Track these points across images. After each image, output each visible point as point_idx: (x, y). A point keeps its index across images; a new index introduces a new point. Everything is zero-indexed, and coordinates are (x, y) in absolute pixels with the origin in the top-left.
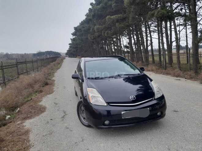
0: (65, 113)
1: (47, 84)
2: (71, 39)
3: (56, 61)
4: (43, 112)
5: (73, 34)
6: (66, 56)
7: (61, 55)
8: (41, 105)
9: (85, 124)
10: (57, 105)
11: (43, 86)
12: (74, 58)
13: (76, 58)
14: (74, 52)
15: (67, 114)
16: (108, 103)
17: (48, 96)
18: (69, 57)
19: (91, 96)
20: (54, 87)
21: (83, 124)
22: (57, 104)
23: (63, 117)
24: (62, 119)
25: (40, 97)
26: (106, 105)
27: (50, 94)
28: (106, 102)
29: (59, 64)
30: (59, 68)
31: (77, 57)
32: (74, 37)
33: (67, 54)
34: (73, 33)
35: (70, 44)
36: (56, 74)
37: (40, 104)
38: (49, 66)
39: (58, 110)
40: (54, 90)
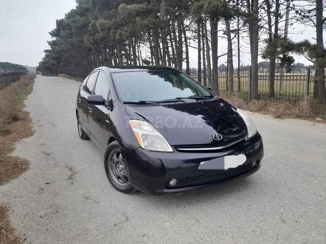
0: (71, 169)
1: (15, 119)
2: (49, 43)
3: (21, 81)
4: (25, 170)
5: (53, 34)
6: (37, 74)
7: (28, 71)
8: (17, 159)
9: (120, 188)
10: (51, 157)
11: (9, 123)
12: (52, 76)
13: (57, 76)
14: (53, 65)
15: (76, 172)
16: (176, 147)
17: (24, 140)
18: (43, 74)
19: (140, 134)
20: (31, 125)
21: (116, 188)
22: (48, 154)
23: (71, 178)
24: (70, 181)
25: (7, 142)
26: (172, 151)
27: (27, 136)
28: (171, 146)
29: (28, 85)
30: (30, 93)
31: (59, 75)
32: (54, 39)
33: (38, 69)
34: (53, 31)
35: (46, 51)
36: (26, 102)
37: (14, 154)
38: (9, 88)
39: (56, 165)
40: (34, 129)
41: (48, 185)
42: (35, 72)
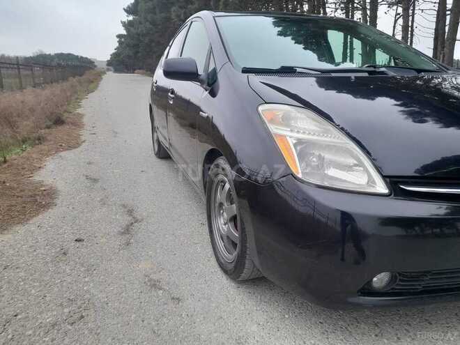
0: (130, 212)
1: (59, 122)
2: (124, 24)
3: (84, 77)
4: (46, 206)
5: (129, 11)
6: (108, 70)
7: (95, 66)
8: (41, 183)
10: (99, 185)
11: (48, 127)
12: (128, 73)
13: (133, 73)
14: (129, 57)
15: (139, 218)
17: (63, 154)
18: (116, 71)
20: (81, 132)
22: (95, 181)
23: (127, 230)
24: (124, 239)
25: (34, 156)
27: (70, 148)
28: (384, 177)
29: (92, 82)
30: (92, 92)
31: (136, 72)
32: (131, 18)
33: (109, 63)
34: (128, 7)
35: (119, 36)
36: (83, 102)
37: (37, 177)
38: (66, 85)
39: (103, 202)
40: (83, 138)
41: (78, 244)
42: (105, 67)
